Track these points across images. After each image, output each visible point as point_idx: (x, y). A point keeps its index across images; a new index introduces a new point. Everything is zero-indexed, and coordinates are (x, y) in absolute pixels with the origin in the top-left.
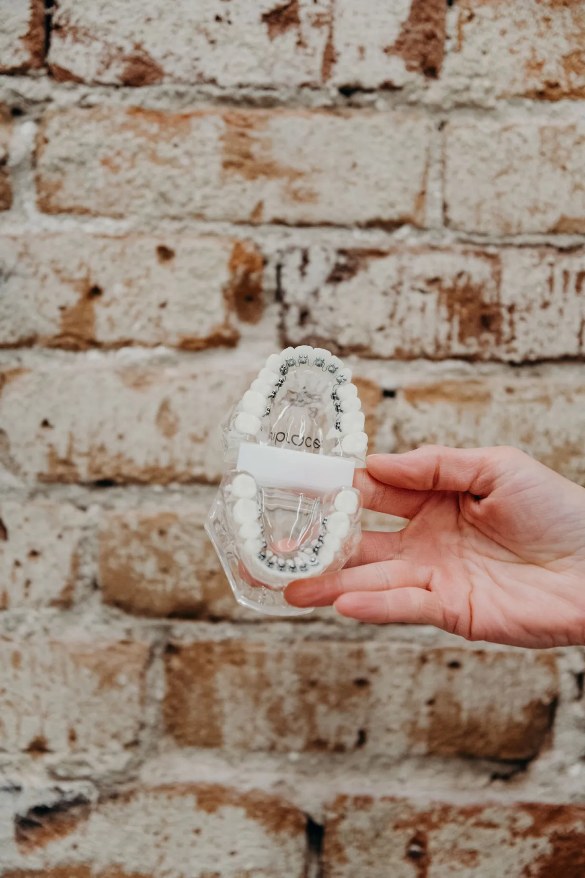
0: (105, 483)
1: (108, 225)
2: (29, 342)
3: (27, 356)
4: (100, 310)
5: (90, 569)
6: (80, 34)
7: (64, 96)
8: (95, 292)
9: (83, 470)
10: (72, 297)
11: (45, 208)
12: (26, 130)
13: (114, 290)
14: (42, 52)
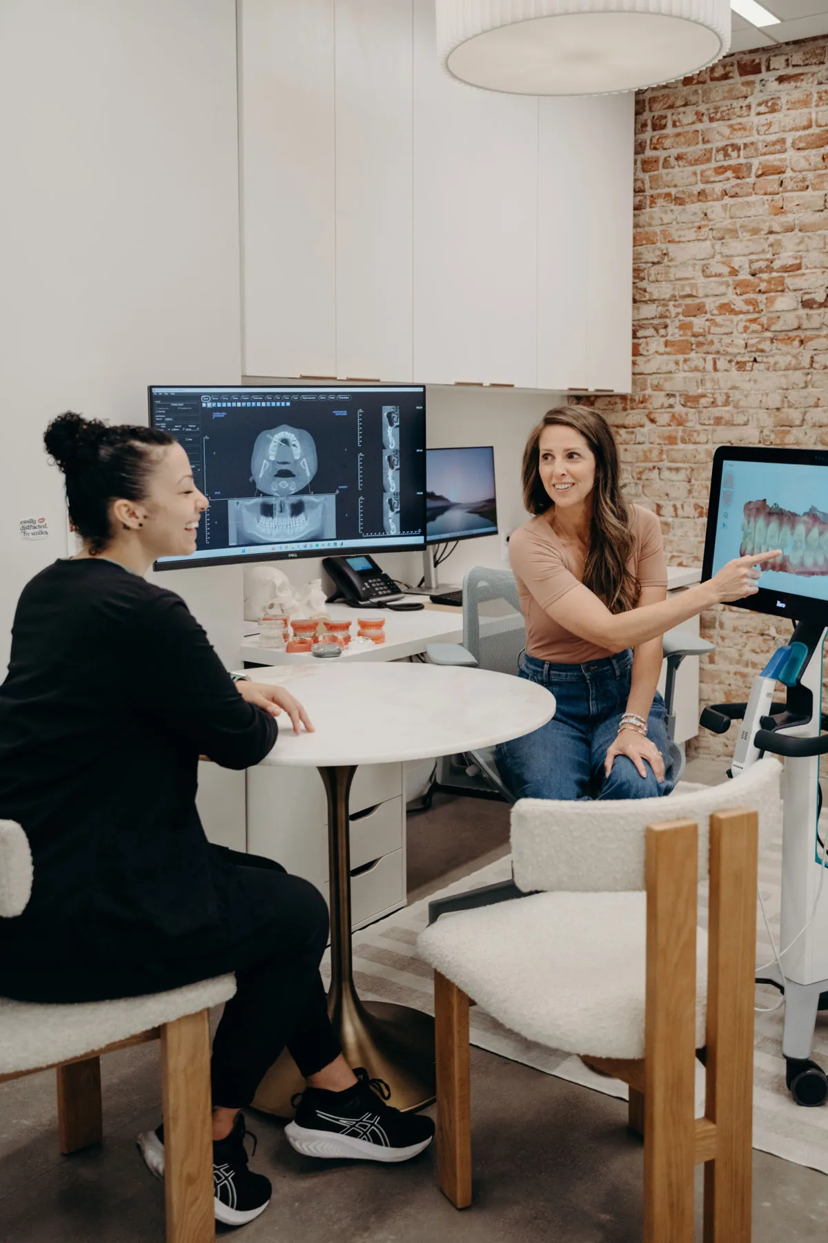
0: (821, 426)
1: (821, 389)
2: (810, 407)
3: (810, 409)
4: (820, 402)
5: (819, 439)
6: (817, 362)
7: (815, 371)
8: (819, 399)
9: (817, 424)
10: (816, 400)
11: (813, 387)
12: (810, 376)
13: (822, 399)
14: (812, 366)
